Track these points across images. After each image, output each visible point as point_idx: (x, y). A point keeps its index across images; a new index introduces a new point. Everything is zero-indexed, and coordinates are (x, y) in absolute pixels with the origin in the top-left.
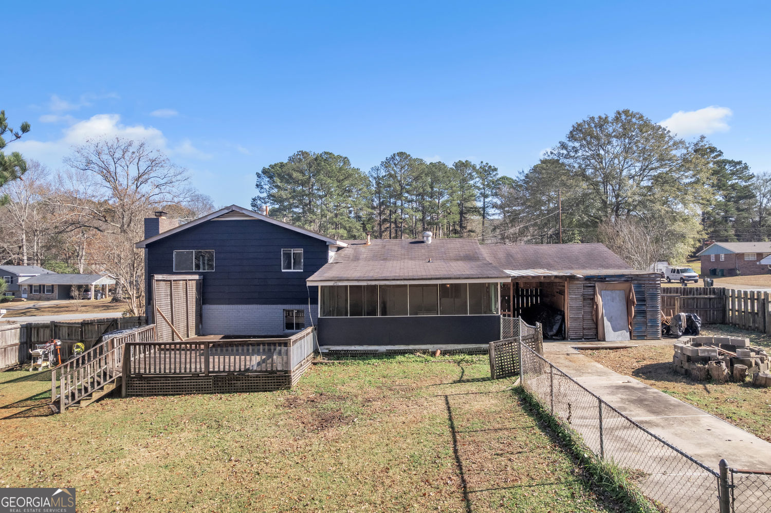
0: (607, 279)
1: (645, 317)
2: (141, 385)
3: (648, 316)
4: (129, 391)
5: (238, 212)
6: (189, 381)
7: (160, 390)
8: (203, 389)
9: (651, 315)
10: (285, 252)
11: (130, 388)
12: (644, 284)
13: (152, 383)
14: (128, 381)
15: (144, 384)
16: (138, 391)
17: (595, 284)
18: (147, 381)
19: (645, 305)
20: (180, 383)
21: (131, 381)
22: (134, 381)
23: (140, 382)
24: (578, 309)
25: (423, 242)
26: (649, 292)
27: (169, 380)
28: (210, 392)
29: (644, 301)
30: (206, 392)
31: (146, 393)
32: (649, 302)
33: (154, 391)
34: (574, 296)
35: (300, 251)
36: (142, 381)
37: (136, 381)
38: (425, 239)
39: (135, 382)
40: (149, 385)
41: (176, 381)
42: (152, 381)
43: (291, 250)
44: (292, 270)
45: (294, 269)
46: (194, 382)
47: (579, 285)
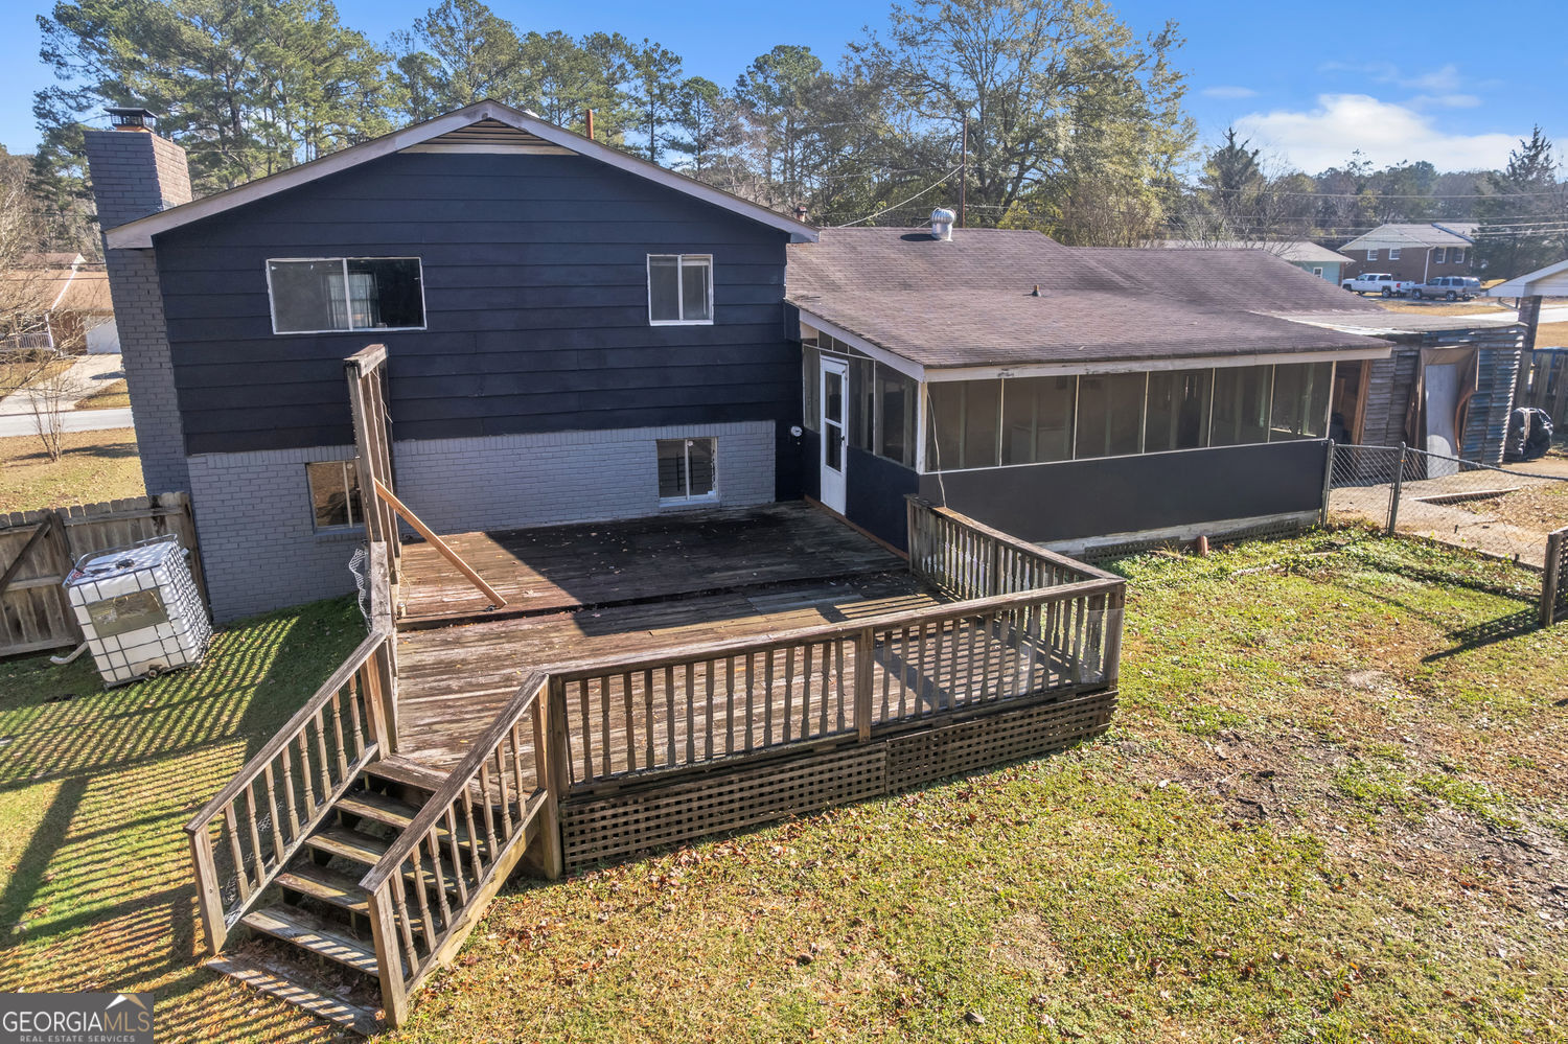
0: (1440, 340)
2: (622, 820)
4: (574, 850)
5: (508, 126)
6: (807, 771)
7: (699, 823)
8: (855, 788)
10: (655, 264)
11: (578, 839)
12: (1492, 349)
13: (668, 805)
14: (570, 815)
15: (635, 812)
16: (609, 842)
17: (1419, 351)
18: (646, 800)
20: (771, 783)
21: (581, 812)
22: (592, 811)
23: (621, 810)
24: (1382, 408)
25: (931, 238)
27: (731, 783)
28: (876, 792)
30: (865, 795)
31: (644, 844)
33: (674, 829)
34: (1379, 381)
35: (706, 261)
36: (625, 804)
37: (603, 808)
38: (938, 228)
39: (597, 815)
40: (653, 813)
41: (757, 782)
42: (667, 796)
43: (676, 259)
44: (681, 322)
45: (685, 318)
46: (821, 773)
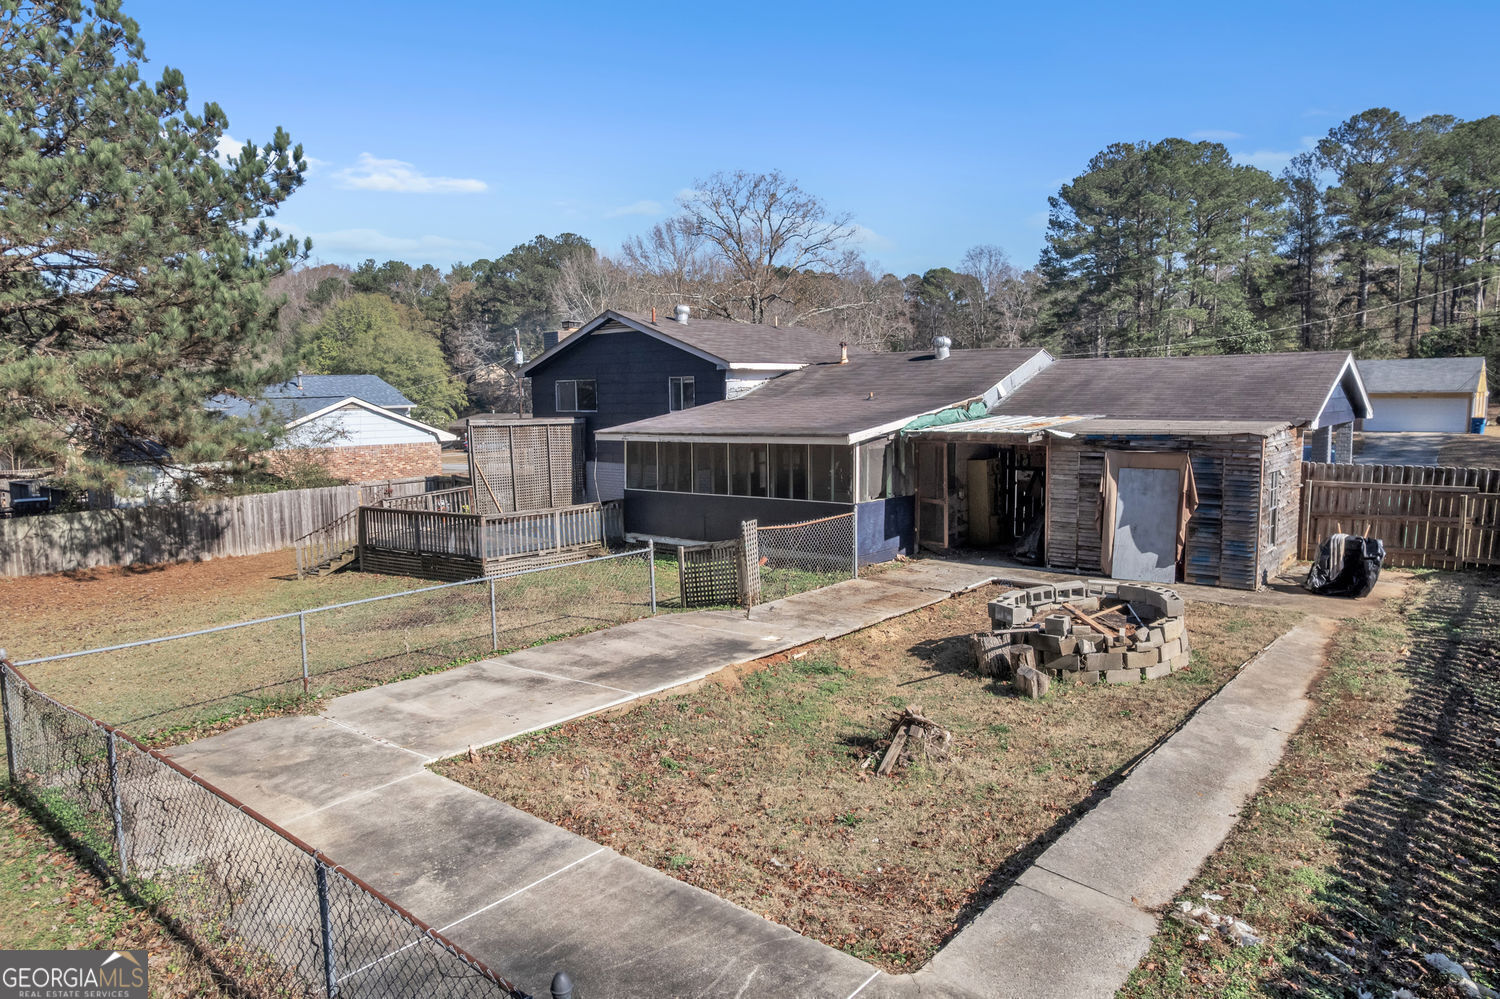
0: (1132, 444)
1: (1218, 535)
3: (1227, 533)
9: (1233, 532)
10: (673, 381)
12: (1221, 458)
17: (1103, 453)
19: (1220, 507)
24: (1070, 505)
25: (932, 357)
26: (1231, 478)
29: (1219, 497)
32: (1228, 502)
34: (1062, 478)
35: (691, 380)
43: (680, 380)
47: (1072, 455)
